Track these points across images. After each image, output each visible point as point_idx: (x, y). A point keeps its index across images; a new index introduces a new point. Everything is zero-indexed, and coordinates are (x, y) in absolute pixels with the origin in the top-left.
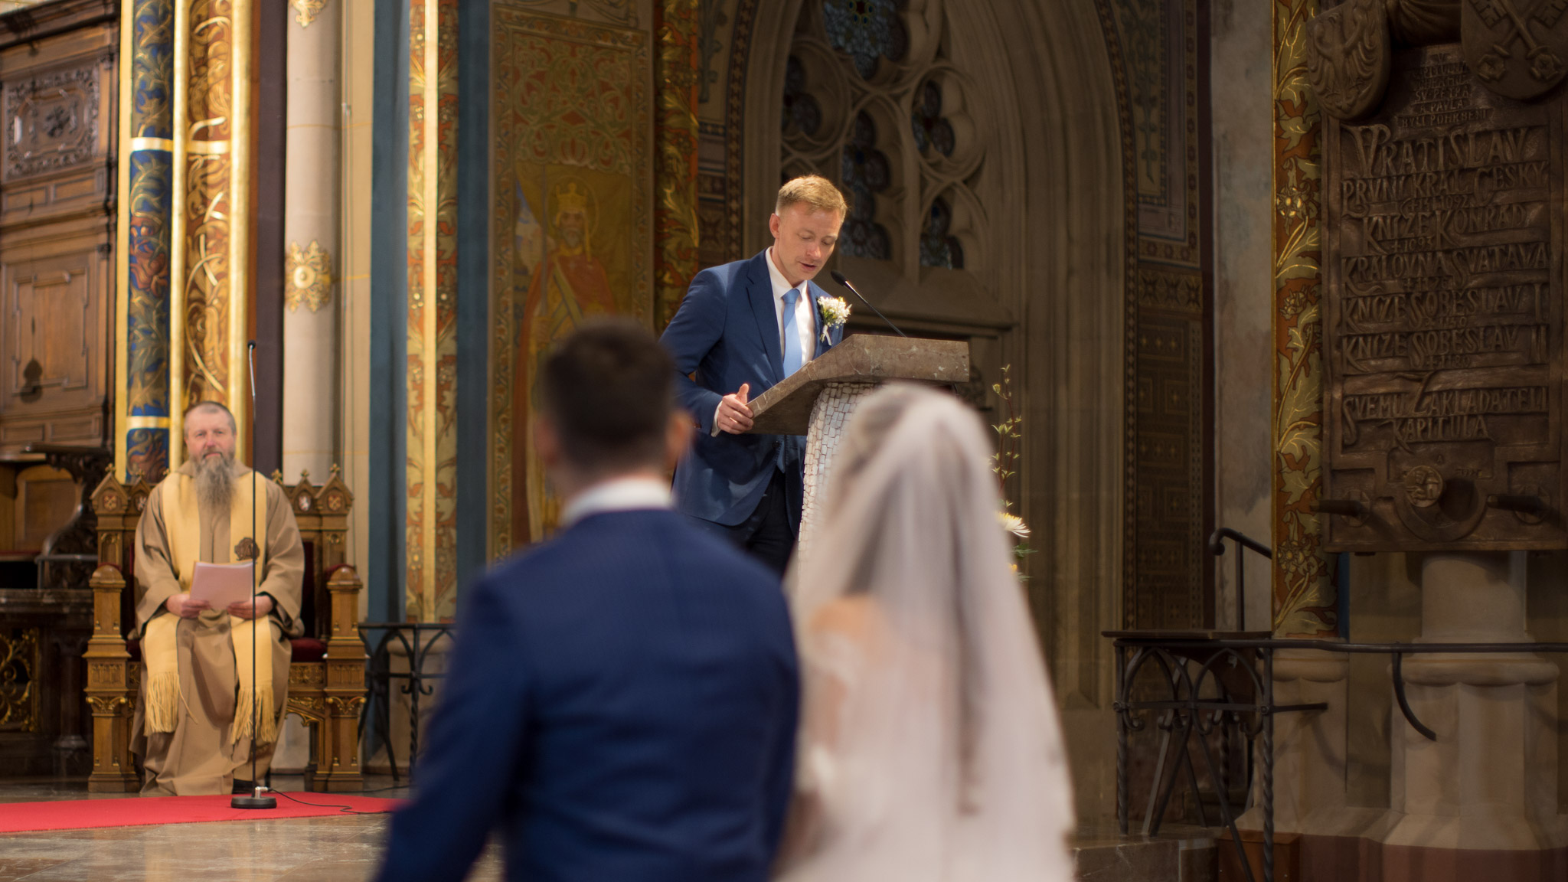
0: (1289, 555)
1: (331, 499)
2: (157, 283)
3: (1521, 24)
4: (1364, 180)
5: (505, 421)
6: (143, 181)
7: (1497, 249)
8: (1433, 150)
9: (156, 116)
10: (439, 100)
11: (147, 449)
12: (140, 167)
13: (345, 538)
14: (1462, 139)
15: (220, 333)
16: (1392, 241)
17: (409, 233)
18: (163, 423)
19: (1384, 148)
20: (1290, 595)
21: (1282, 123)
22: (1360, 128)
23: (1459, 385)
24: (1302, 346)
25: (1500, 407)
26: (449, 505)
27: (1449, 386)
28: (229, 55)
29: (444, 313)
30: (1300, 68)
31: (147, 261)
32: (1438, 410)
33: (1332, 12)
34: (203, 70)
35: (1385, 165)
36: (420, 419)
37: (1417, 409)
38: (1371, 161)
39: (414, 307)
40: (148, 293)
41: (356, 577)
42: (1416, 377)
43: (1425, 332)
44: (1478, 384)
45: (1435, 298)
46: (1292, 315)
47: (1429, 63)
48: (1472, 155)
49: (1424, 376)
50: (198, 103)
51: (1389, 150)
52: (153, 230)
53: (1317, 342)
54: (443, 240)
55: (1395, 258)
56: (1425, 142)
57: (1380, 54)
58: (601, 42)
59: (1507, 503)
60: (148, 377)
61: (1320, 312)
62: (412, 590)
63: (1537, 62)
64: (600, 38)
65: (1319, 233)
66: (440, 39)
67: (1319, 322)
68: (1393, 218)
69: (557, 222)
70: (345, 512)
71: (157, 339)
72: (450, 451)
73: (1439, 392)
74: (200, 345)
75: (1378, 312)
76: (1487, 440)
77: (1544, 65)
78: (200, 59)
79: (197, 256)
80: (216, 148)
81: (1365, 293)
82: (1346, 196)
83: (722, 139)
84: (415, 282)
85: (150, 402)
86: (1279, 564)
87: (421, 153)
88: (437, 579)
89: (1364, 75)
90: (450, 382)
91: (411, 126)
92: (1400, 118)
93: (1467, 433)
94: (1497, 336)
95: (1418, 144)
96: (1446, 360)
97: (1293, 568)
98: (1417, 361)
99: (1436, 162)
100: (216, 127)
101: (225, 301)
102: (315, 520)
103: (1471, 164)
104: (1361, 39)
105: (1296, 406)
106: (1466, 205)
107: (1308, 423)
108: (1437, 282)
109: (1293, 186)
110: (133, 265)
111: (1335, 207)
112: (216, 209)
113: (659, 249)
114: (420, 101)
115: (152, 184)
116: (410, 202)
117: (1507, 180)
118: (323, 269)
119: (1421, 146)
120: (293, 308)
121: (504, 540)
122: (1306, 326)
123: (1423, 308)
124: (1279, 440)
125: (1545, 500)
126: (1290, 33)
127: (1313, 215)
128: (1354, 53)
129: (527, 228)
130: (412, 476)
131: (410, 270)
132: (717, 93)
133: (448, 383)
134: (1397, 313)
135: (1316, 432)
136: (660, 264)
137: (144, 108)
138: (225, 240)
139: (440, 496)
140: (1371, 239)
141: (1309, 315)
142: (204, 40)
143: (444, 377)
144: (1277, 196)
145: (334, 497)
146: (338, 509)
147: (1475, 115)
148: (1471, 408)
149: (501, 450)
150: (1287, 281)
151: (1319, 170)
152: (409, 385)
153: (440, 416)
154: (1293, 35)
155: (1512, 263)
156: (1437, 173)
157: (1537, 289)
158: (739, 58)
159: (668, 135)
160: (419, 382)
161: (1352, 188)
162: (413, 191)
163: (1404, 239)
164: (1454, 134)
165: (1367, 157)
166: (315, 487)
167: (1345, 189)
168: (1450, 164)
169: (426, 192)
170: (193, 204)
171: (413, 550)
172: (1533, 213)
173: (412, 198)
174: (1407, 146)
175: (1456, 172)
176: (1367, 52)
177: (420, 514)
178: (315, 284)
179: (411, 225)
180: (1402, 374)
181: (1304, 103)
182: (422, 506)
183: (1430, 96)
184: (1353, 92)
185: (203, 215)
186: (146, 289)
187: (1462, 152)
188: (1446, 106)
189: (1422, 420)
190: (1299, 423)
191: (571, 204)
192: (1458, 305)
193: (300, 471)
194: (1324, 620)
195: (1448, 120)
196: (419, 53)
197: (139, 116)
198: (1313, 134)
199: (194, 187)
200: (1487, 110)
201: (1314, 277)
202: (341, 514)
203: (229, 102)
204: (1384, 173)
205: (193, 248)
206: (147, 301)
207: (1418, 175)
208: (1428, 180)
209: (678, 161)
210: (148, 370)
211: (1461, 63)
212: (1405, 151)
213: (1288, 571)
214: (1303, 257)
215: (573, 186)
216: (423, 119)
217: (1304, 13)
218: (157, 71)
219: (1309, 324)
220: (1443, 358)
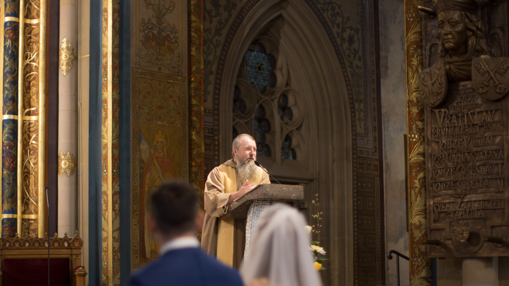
0: (415, 259)
1: (75, 243)
2: (12, 166)
3: (492, 74)
4: (440, 128)
5: (137, 215)
6: (7, 130)
7: (486, 152)
8: (463, 118)
9: (12, 107)
10: (113, 101)
11: (9, 225)
12: (6, 125)
13: (81, 257)
14: (473, 114)
15: (35, 184)
16: (449, 149)
17: (102, 148)
18: (15, 216)
19: (446, 117)
20: (416, 273)
21: (410, 109)
22: (438, 110)
23: (474, 199)
24: (419, 186)
25: (488, 207)
26: (117, 245)
27: (470, 200)
28: (38, 85)
29: (115, 177)
30: (416, 89)
31: (9, 159)
32: (466, 208)
33: (427, 70)
34: (28, 91)
35: (446, 123)
36: (107, 214)
37: (459, 208)
38: (442, 121)
39: (104, 174)
40: (9, 170)
41: (85, 271)
42: (459, 197)
43: (462, 181)
44: (480, 199)
45: (465, 169)
46: (415, 175)
47: (461, 88)
48: (477, 119)
49: (461, 196)
50: (27, 102)
51: (448, 117)
52: (11, 148)
53: (424, 184)
54: (114, 151)
55: (451, 155)
56: (460, 115)
57: (444, 85)
58: (169, 81)
59: (491, 240)
60: (9, 200)
61: (425, 174)
62: (104, 275)
63: (498, 88)
64: (169, 79)
65: (424, 147)
66: (113, 80)
67: (424, 178)
68: (450, 141)
69: (154, 144)
70: (80, 247)
71: (13, 186)
72: (117, 225)
73: (467, 202)
74: (28, 189)
75: (445, 174)
76: (484, 218)
77: (500, 88)
78: (27, 87)
79: (27, 157)
80: (33, 118)
81: (441, 168)
82: (433, 134)
83: (212, 114)
84: (105, 166)
85: (10, 209)
86: (412, 262)
87: (106, 120)
88: (113, 271)
89: (439, 92)
90: (117, 201)
91: (103, 111)
92: (451, 107)
93: (477, 216)
94: (487, 182)
95: (458, 115)
96: (469, 190)
97: (417, 264)
98: (459, 191)
99: (464, 122)
100: (33, 111)
101: (37, 173)
102: (70, 250)
103: (476, 122)
104: (437, 79)
105: (417, 207)
106: (475, 136)
107: (421, 213)
108: (465, 163)
109: (415, 131)
110: (4, 160)
111: (430, 137)
112: (33, 140)
113: (190, 154)
114: (106, 102)
115: (10, 131)
116: (102, 137)
117: (489, 128)
118: (71, 161)
119: (459, 116)
120: (61, 175)
121: (137, 257)
122: (420, 179)
123: (461, 172)
124: (411, 219)
125: (504, 239)
126: (412, 77)
127: (422, 140)
128: (435, 84)
129: (144, 146)
130: (104, 234)
131: (102, 161)
132: (210, 98)
133: (116, 201)
134: (452, 174)
135: (424, 216)
136: (191, 159)
137: (8, 104)
138: (37, 151)
139: (114, 241)
140: (442, 149)
141: (421, 175)
142: (29, 80)
143: (115, 199)
144: (409, 134)
145: (76, 242)
146: (78, 247)
147: (477, 106)
148: (478, 207)
149: (135, 225)
150: (413, 163)
151: (424, 125)
152: (103, 202)
153: (114, 213)
154: (413, 78)
155: (491, 157)
156: (465, 126)
157: (500, 166)
158: (218, 86)
159: (193, 113)
160: (106, 201)
161: (435, 131)
162: (104, 133)
163: (454, 149)
164: (470, 112)
165: (440, 120)
166: (69, 239)
167: (433, 131)
168: (469, 123)
169: (108, 134)
170: (25, 138)
171: (104, 260)
172: (498, 140)
173: (103, 136)
174: (454, 116)
175: (471, 125)
176: (440, 84)
177: (107, 248)
178: (69, 166)
179: (103, 145)
180: (454, 195)
181: (418, 102)
182: (107, 245)
183: (461, 99)
184: (435, 98)
185: (29, 142)
186: (8, 169)
187: (473, 118)
188: (467, 103)
189: (461, 212)
190: (418, 213)
191: (159, 138)
192: (473, 171)
193: (64, 233)
194: (428, 282)
195: (468, 107)
196: (105, 85)
197: (6, 107)
198: (421, 112)
199: (25, 132)
200: (481, 104)
201: (422, 162)
202: (79, 248)
203: (38, 102)
204: (446, 126)
205: (25, 154)
206: (9, 173)
207: (458, 126)
208: (461, 128)
209: (197, 122)
210: (9, 197)
211: (472, 88)
212: (453, 118)
213: (415, 265)
214: (418, 155)
215: (160, 132)
216: (107, 108)
217: (417, 70)
218: (12, 91)
219: (421, 178)
220: (468, 190)
